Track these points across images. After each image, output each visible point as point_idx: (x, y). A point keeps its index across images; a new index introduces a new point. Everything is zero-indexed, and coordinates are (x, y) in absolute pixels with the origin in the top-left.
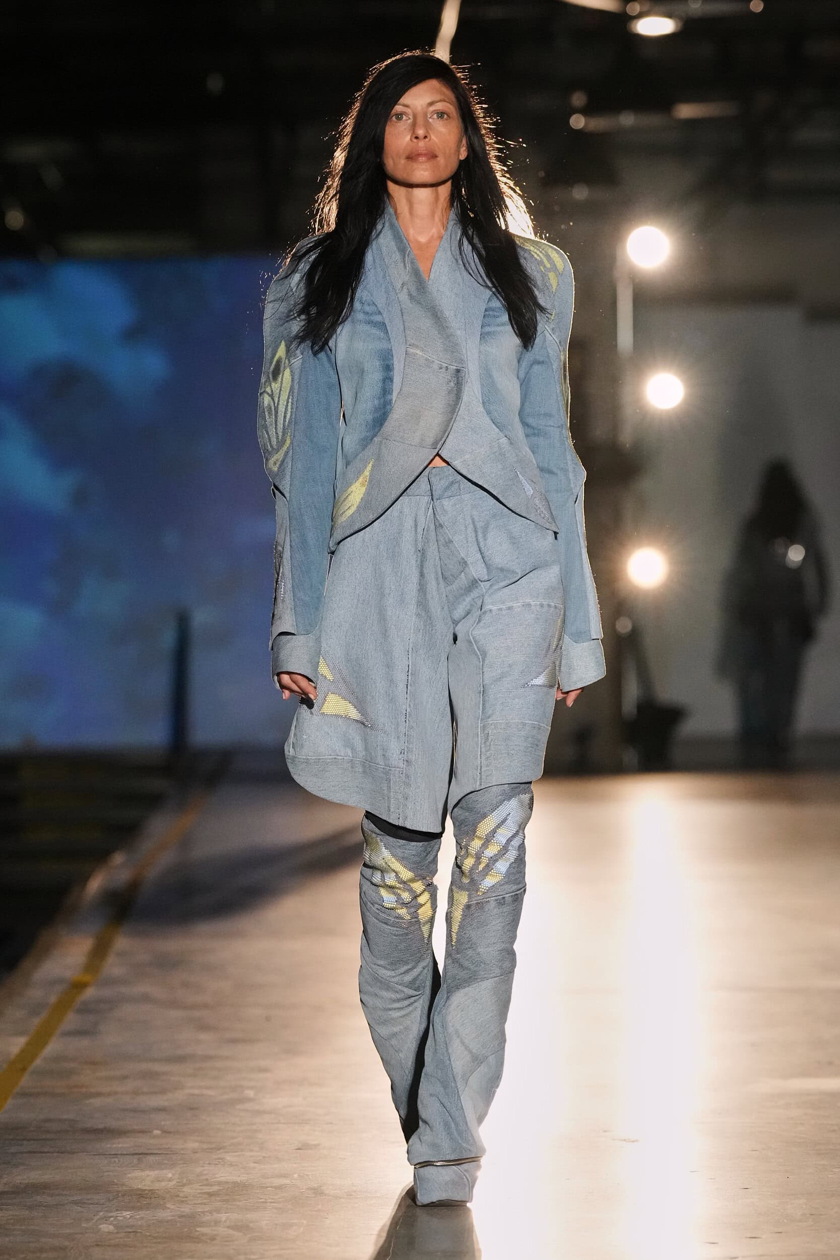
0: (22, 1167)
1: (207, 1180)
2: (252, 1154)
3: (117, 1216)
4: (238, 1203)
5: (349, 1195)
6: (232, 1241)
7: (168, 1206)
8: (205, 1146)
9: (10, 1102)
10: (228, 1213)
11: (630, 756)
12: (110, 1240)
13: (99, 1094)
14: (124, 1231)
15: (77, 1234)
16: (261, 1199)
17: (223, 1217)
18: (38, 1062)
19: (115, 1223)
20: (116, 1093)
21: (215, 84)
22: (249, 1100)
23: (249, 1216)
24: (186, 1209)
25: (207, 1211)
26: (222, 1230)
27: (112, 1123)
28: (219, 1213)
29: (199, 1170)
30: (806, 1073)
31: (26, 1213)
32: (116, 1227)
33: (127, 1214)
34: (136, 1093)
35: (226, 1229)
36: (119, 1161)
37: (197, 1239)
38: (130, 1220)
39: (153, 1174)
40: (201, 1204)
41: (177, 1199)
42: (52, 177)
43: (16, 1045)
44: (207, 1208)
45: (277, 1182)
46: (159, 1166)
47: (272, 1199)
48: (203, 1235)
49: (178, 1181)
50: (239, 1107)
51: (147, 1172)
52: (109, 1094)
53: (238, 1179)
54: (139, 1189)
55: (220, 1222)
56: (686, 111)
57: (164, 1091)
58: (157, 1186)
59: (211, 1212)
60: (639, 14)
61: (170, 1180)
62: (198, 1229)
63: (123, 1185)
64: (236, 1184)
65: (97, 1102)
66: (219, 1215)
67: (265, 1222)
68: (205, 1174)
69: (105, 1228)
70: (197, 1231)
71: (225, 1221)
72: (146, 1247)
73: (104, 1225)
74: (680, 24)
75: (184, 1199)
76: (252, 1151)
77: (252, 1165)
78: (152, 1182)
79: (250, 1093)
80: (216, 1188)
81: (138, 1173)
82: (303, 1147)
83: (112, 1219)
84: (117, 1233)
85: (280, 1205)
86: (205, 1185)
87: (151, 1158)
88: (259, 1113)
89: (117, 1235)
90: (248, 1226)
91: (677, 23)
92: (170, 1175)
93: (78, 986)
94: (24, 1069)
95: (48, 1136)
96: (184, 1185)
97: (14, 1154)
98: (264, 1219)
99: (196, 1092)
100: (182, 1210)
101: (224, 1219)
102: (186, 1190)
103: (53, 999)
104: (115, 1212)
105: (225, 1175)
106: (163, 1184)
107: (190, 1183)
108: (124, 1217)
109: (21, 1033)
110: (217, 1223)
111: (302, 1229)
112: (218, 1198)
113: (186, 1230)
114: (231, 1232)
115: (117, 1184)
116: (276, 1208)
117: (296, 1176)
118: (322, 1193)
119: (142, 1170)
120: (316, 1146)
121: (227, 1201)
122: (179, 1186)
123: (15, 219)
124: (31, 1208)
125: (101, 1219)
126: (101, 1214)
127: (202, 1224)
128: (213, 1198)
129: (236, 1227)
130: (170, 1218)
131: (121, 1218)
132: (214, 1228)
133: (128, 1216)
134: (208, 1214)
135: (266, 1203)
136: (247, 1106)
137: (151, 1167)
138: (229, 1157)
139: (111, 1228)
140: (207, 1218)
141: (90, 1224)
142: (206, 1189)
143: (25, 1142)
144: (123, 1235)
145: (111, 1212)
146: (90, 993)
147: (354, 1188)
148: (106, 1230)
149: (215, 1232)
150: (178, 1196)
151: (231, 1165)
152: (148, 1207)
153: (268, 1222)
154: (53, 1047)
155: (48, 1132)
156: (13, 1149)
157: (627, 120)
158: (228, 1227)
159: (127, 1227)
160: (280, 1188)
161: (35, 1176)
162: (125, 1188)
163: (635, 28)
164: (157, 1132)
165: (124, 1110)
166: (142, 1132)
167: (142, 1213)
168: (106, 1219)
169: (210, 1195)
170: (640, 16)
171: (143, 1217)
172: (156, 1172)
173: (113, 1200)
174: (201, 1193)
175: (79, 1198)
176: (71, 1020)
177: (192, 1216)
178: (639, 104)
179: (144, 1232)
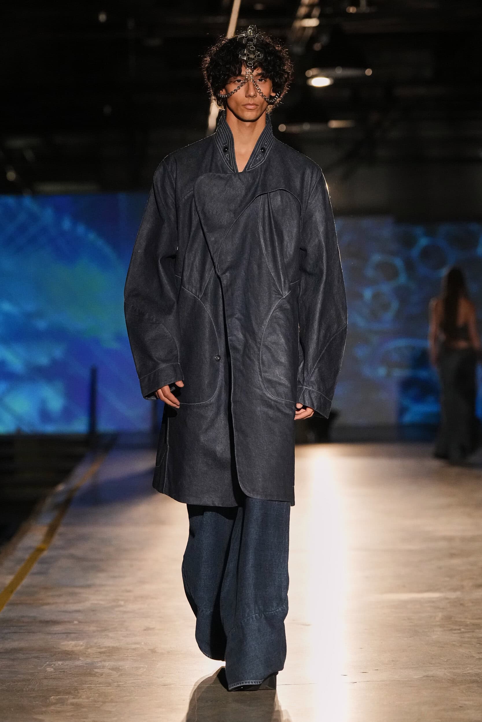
0: (9, 640)
1: (100, 646)
2: (122, 633)
3: (55, 664)
4: (114, 657)
5: (168, 652)
6: (111, 676)
7: (80, 658)
8: (99, 629)
9: (5, 608)
10: (109, 662)
11: (311, 436)
12: (51, 675)
13: (48, 604)
14: (59, 671)
15: (35, 673)
16: (125, 655)
17: (107, 664)
18: (19, 588)
19: (54, 667)
20: (56, 603)
21: (107, 110)
22: (121, 606)
23: (120, 663)
24: (89, 660)
25: (99, 661)
26: (106, 671)
27: (54, 617)
28: (105, 662)
29: (96, 641)
30: (391, 591)
31: (11, 662)
32: (55, 669)
33: (60, 663)
34: (66, 603)
35: (109, 670)
36: (57, 637)
37: (95, 675)
38: (62, 666)
39: (73, 643)
40: (97, 657)
41: (84, 655)
42: (29, 155)
43: (8, 579)
44: (99, 660)
45: (134, 646)
46: (77, 639)
47: (131, 655)
48: (97, 673)
49: (86, 646)
50: (117, 609)
51: (71, 642)
52: (53, 604)
53: (115, 645)
54: (66, 651)
55: (105, 666)
56: (334, 124)
57: (79, 602)
58: (75, 649)
59: (101, 662)
60: (312, 76)
61: (82, 646)
62: (95, 670)
63: (59, 648)
64: (113, 647)
65: (47, 607)
66: (105, 663)
67: (127, 666)
68: (99, 643)
69: (49, 669)
70: (95, 671)
71: (108, 666)
72: (69, 679)
73: (49, 668)
74: (332, 81)
75: (88, 655)
76: (121, 631)
77: (122, 638)
78: (73, 646)
79: (122, 603)
80: (103, 650)
81: (65, 643)
82: (147, 629)
83: (53, 665)
84: (55, 672)
85: (135, 658)
86: (99, 648)
87: (73, 635)
88: (125, 612)
89: (55, 673)
90: (119, 668)
91: (330, 80)
92: (82, 643)
93: (40, 550)
94: (12, 592)
95: (23, 624)
96: (88, 649)
97: (6, 633)
98: (127, 665)
99: (96, 602)
100: (87, 660)
101: (107, 665)
102: (89, 650)
103: (27, 556)
104: (54, 662)
105: (108, 643)
106: (78, 648)
107: (91, 647)
108: (59, 664)
109: (10, 574)
110: (104, 667)
111: (145, 669)
112: (105, 655)
113: (89, 670)
114: (111, 671)
115: (56, 648)
116: (133, 659)
117: (143, 643)
118: (155, 652)
119: (68, 641)
120: (153, 629)
121: (109, 656)
122: (86, 649)
123: (11, 175)
124: (13, 660)
125: (48, 665)
126: (48, 663)
127: (96, 668)
128: (102, 655)
129: (113, 669)
130: (81, 665)
131: (57, 665)
132: (102, 669)
133: (61, 664)
134: (99, 662)
135: (128, 657)
136: (121, 609)
137: (73, 640)
138: (111, 634)
139: (52, 669)
140: (99, 664)
141: (42, 668)
142: (99, 650)
143: (11, 628)
144: (57, 673)
145: (52, 662)
146: (45, 554)
147: (171, 649)
148: (50, 671)
149: (102, 672)
150: (85, 654)
151: (111, 638)
152: (70, 659)
153: (128, 666)
154: (26, 581)
155: (23, 622)
156: (6, 631)
157: (306, 127)
158: (109, 669)
159: (60, 669)
160: (134, 649)
161: (15, 644)
162: (59, 650)
163: (311, 83)
164: (76, 622)
165: (60, 611)
166: (69, 622)
167: (67, 662)
168: (49, 665)
169: (101, 653)
170: (313, 77)
171: (68, 663)
172: (76, 642)
173: (53, 656)
174: (96, 652)
175: (36, 655)
176: (36, 567)
177: (92, 663)
178: (312, 120)
179: (68, 671)
